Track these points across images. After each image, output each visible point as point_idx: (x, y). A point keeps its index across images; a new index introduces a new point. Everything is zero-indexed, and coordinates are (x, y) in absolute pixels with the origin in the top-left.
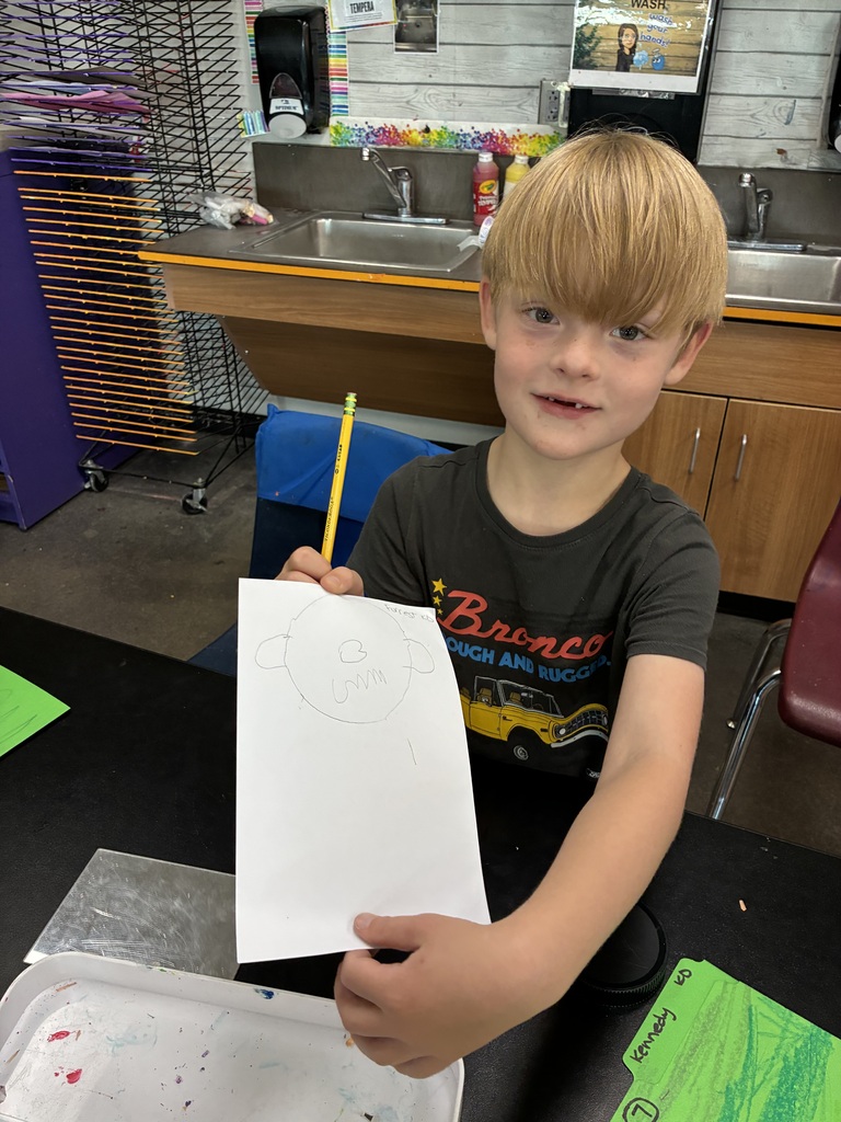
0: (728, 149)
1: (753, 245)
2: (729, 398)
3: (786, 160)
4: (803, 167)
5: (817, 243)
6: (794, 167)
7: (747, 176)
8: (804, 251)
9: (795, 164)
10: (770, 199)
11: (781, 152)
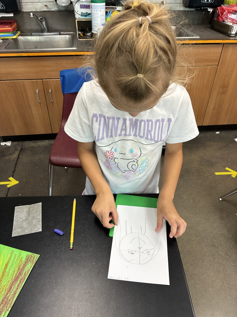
0: (31, 6)
1: (45, 34)
2: (42, 79)
3: (48, 8)
4: (53, 10)
5: (64, 32)
6: (51, 10)
7: (31, 14)
8: (60, 34)
9: (51, 9)
10: (45, 20)
11: (46, 6)
